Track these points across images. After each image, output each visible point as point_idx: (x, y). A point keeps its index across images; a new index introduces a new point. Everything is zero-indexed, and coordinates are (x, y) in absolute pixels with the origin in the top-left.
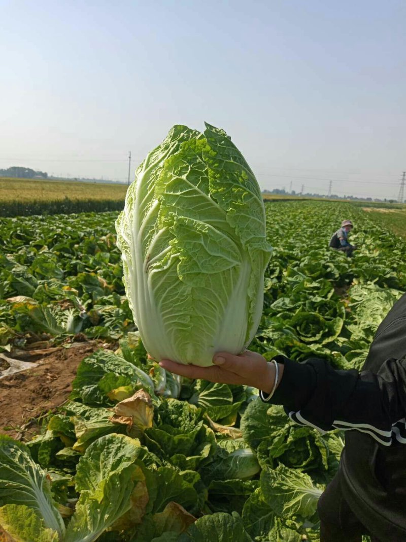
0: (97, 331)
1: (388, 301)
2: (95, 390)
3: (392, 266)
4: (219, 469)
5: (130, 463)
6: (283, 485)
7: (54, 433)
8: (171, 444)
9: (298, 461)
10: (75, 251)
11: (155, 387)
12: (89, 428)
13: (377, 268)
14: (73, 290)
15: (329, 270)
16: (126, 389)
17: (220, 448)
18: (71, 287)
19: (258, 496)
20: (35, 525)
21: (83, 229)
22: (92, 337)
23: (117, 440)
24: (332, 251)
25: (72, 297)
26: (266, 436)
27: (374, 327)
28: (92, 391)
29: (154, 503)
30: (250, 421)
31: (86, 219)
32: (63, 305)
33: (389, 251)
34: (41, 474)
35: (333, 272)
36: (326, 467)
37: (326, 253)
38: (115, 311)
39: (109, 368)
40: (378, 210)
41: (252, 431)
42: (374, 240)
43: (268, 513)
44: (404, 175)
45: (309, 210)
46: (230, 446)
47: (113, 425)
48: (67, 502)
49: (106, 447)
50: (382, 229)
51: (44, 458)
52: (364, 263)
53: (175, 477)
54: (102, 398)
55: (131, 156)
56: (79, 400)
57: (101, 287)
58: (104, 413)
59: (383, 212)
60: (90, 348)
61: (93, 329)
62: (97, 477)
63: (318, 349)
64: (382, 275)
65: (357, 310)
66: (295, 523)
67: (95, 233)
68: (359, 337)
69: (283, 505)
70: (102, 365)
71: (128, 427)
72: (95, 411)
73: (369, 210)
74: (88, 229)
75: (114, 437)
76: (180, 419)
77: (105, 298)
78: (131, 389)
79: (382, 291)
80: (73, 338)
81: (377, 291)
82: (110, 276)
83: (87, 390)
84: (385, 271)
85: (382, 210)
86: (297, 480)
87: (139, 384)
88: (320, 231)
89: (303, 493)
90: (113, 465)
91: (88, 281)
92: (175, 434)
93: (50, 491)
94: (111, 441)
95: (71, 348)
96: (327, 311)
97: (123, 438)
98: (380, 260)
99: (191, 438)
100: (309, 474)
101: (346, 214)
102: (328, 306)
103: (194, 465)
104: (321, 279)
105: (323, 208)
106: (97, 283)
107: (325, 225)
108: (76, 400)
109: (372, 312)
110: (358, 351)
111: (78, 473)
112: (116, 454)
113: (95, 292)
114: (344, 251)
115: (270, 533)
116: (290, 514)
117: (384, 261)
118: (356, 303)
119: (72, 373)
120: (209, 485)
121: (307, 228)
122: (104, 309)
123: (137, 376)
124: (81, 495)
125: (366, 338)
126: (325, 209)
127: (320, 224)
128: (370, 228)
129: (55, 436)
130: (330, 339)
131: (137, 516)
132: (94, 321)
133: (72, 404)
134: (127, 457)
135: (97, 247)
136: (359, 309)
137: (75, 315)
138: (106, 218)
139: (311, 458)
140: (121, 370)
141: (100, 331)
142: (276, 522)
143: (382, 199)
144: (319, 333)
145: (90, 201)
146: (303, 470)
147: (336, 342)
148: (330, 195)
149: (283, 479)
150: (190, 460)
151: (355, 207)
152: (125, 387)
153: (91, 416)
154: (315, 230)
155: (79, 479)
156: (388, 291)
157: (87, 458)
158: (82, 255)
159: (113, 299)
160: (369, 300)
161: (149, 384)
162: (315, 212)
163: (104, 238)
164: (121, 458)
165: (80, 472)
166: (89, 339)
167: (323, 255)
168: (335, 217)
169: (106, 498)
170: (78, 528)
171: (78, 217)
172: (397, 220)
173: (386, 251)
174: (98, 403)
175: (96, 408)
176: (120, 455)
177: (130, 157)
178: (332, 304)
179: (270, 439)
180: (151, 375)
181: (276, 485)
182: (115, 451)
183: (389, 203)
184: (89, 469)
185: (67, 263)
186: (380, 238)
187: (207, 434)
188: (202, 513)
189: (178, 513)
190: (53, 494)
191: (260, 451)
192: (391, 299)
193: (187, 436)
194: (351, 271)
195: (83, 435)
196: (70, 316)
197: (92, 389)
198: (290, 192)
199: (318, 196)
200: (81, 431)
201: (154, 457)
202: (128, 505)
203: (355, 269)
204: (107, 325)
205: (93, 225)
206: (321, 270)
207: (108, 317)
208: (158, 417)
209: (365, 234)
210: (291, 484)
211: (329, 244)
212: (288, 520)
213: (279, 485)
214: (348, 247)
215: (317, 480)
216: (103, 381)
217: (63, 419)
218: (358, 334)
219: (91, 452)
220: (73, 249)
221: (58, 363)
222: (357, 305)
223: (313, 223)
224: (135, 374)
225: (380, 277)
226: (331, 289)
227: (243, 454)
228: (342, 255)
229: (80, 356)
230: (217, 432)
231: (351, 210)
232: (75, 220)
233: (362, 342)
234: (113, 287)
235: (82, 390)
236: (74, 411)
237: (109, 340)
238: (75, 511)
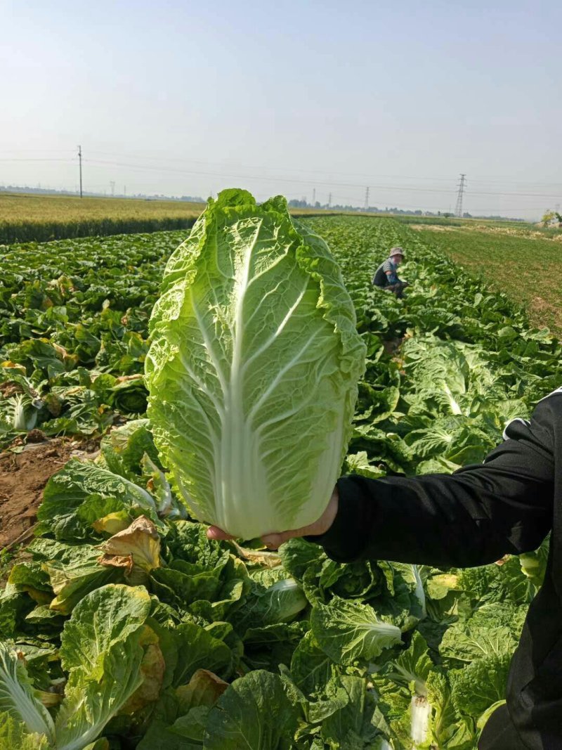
0: (61, 425)
1: (453, 359)
2: (74, 520)
3: (455, 308)
4: (255, 611)
5: (138, 625)
6: (339, 623)
7: (18, 587)
8: (188, 586)
9: (356, 589)
10: (13, 305)
11: (157, 506)
12: (71, 578)
13: (436, 313)
14: (19, 366)
15: (374, 318)
16: (117, 516)
17: (254, 583)
18: (14, 362)
19: (309, 642)
20: (13, 733)
21: (21, 269)
22: (55, 433)
23: (115, 593)
24: (376, 290)
25: (18, 378)
26: (312, 559)
27: (438, 397)
28: (68, 523)
29: (174, 672)
30: (290, 542)
31: (23, 252)
32: (4, 390)
33: (449, 287)
34: (11, 657)
35: (380, 321)
36: (393, 593)
37: (369, 294)
38: (83, 394)
39: (90, 487)
40: (431, 227)
41: (295, 556)
42: (430, 273)
43: (322, 661)
44: (463, 179)
45: (341, 230)
46: (267, 578)
47: (105, 569)
48: (51, 685)
49: (101, 604)
50: (439, 257)
51: (8, 624)
52: (419, 307)
53: (201, 634)
54: (84, 530)
55: (82, 153)
56: (51, 536)
57: (58, 358)
58: (90, 551)
59: (436, 230)
60: (53, 450)
61: (54, 422)
62: (92, 647)
63: (370, 433)
64: (444, 323)
65: (414, 373)
66: (358, 669)
67: (40, 274)
68: (419, 410)
69: (341, 649)
70: (79, 483)
71: (126, 570)
72: (75, 551)
73: (418, 228)
74: (29, 270)
75: (111, 589)
76: (197, 549)
77: (67, 375)
78: (125, 515)
79: (444, 345)
80: (26, 438)
81: (438, 345)
82: (70, 341)
83: (61, 521)
84: (447, 317)
85: (436, 228)
86: (357, 614)
87: (135, 505)
88: (358, 261)
89: (365, 630)
90: (113, 630)
91: (38, 350)
92: (193, 573)
93: (27, 677)
94: (107, 595)
95: (23, 453)
96: (376, 377)
97: (123, 590)
98: (440, 301)
99: (215, 575)
100: (371, 605)
101: (390, 235)
102: (378, 370)
103: (222, 611)
104: (366, 333)
105: (360, 227)
106: (53, 354)
107: (363, 252)
108: (45, 536)
109: (433, 375)
110: (420, 431)
111: (63, 645)
112: (116, 612)
113: (50, 367)
114: (393, 290)
115: (328, 686)
116: (351, 659)
117: (444, 302)
118: (412, 363)
119: (30, 488)
120: (244, 635)
121: (341, 257)
122: (67, 392)
123: (132, 494)
124: (70, 675)
125: (428, 411)
126: (362, 228)
127: (358, 251)
128: (423, 255)
129: (20, 591)
130: (383, 417)
131: (152, 693)
132: (55, 409)
133: (39, 542)
134: (133, 618)
135: (45, 296)
136: (416, 371)
137: (25, 404)
138: (53, 250)
139: (373, 583)
140: (107, 489)
141: (65, 425)
142: (334, 671)
143: (435, 212)
144: (368, 409)
145: (26, 224)
146: (363, 600)
147: (390, 419)
148: (366, 208)
149: (339, 616)
150: (217, 606)
151: (400, 223)
152: (117, 513)
153: (71, 558)
154: (352, 261)
155: (66, 652)
156: (452, 344)
157: (74, 622)
158: (23, 310)
159: (78, 375)
160: (429, 359)
161: (148, 504)
162: (350, 233)
163: (54, 282)
164: (125, 619)
165: (66, 643)
166: (49, 436)
167: (366, 298)
168: (375, 239)
169: (107, 675)
170: (73, 723)
171: (10, 250)
172: (455, 242)
173: (445, 287)
174: (79, 538)
175: (77, 545)
176: (122, 614)
177: (80, 155)
178: (383, 368)
179: (318, 563)
180: (149, 489)
181: (331, 625)
182: (114, 609)
183: (444, 217)
184: (79, 636)
185: (3, 323)
186: (436, 269)
187: (236, 567)
188: (238, 673)
189: (209, 682)
190: (31, 680)
191: (306, 580)
192: (457, 357)
193: (209, 575)
194: (403, 318)
195: (63, 589)
196: (18, 406)
197: (68, 519)
198: (313, 204)
199: (351, 208)
200: (61, 584)
201: (169, 609)
202: (139, 680)
203: (408, 316)
204: (74, 414)
205: (36, 263)
206: (364, 319)
207: (75, 404)
208: (166, 549)
209: (417, 265)
210: (350, 621)
211: (372, 281)
212: (349, 668)
213: (335, 625)
214: (397, 285)
215: (381, 610)
216: (83, 508)
217: (31, 568)
218: (418, 407)
219: (80, 613)
220: (10, 301)
221: (6, 476)
222: (413, 366)
223: (348, 250)
224: (128, 492)
225: (441, 325)
226: (381, 347)
227: (285, 587)
228: (389, 295)
229: (39, 462)
230: (248, 561)
231: (396, 229)
232: (6, 255)
233: (424, 417)
234: (76, 358)
235: (52, 521)
236: (45, 553)
237: (79, 437)
238: (64, 696)
